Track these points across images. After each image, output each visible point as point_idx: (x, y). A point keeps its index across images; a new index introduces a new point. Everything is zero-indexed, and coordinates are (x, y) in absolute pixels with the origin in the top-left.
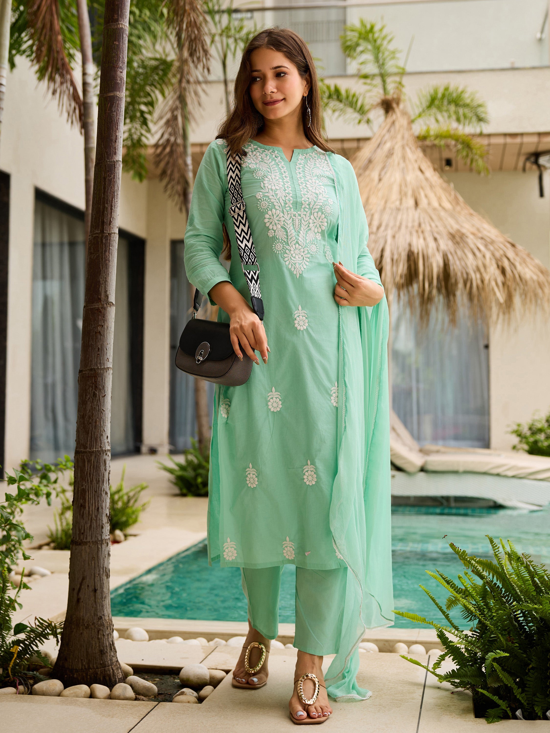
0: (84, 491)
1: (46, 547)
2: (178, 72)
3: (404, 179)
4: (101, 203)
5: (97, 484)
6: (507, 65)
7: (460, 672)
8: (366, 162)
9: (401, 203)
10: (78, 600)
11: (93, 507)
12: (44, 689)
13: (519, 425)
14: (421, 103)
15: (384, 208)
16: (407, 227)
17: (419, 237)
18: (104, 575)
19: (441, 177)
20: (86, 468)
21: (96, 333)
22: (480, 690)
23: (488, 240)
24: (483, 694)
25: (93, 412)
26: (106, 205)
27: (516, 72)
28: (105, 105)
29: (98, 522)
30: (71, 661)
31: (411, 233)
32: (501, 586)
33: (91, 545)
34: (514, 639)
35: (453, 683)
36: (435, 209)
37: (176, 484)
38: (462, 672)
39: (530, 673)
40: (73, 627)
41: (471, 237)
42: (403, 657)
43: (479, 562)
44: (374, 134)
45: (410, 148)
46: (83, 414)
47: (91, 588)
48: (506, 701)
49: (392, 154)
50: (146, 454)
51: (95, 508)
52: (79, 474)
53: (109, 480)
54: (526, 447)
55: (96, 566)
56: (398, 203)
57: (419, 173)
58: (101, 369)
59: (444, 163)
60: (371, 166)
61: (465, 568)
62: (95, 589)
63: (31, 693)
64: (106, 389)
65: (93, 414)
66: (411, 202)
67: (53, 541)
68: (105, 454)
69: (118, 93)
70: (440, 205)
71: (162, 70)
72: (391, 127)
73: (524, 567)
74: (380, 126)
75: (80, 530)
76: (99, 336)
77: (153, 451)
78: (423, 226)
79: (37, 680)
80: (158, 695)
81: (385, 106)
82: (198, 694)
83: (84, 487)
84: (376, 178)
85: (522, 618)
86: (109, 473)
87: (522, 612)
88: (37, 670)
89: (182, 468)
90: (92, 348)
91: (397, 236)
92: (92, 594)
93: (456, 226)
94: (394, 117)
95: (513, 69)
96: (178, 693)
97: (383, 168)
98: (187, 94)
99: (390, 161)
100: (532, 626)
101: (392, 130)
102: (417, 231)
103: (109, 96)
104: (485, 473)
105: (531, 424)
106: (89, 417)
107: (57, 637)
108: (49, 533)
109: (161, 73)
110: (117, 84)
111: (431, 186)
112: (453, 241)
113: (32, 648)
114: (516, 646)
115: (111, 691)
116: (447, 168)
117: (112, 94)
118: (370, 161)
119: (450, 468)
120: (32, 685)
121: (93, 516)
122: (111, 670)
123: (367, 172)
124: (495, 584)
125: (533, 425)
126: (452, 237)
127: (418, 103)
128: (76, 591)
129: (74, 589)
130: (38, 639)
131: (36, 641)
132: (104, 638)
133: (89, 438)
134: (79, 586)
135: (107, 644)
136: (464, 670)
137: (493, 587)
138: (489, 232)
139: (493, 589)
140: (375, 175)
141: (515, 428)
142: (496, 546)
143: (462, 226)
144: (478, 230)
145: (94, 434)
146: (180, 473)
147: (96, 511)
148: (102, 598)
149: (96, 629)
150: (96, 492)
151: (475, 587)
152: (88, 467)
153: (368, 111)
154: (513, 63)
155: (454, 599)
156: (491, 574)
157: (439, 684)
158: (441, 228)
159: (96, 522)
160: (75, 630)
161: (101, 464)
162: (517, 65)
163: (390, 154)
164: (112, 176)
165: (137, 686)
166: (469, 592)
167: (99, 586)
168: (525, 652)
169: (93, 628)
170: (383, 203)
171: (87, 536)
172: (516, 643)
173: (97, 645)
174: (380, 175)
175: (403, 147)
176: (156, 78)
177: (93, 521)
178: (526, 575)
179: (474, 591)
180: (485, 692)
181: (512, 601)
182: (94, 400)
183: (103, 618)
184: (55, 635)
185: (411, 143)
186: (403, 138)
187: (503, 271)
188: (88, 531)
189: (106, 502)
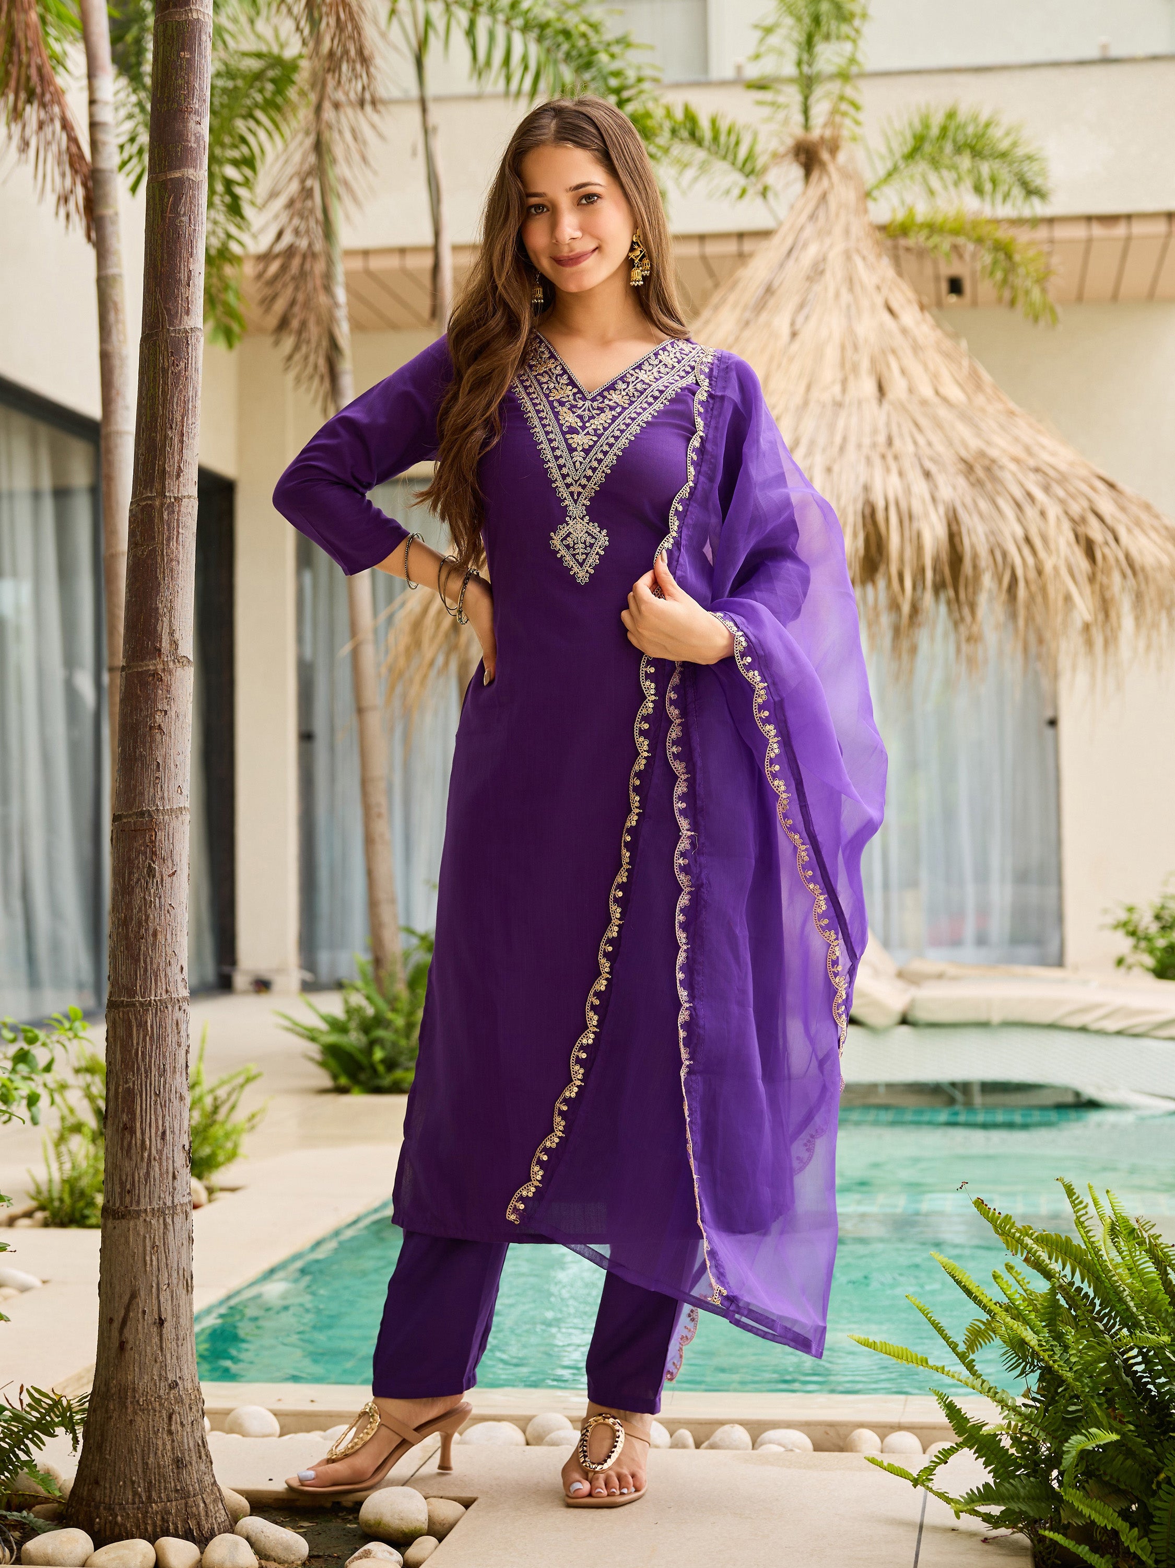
0: (130, 1094)
1: (25, 1222)
2: (313, 86)
3: (851, 331)
4: (156, 427)
5: (160, 1076)
6: (1093, 52)
7: (1002, 1489)
8: (761, 291)
9: (844, 390)
10: (122, 1346)
11: (153, 1131)
12: (50, 1551)
13: (1130, 910)
14: (891, 151)
15: (806, 403)
16: (859, 446)
17: (888, 470)
18: (181, 1286)
19: (938, 324)
20: (135, 1042)
21: (151, 728)
22: (1047, 1533)
23: (1052, 473)
24: (1054, 1543)
25: (149, 911)
26: (169, 433)
27: (1114, 69)
28: (162, 199)
29: (165, 1164)
30: (107, 1485)
31: (868, 460)
32: (1092, 1295)
33: (148, 1219)
34: (1123, 1416)
35: (987, 1518)
36: (924, 403)
37: (323, 1064)
38: (1008, 1490)
39: (1161, 1492)
40: (112, 1407)
41: (1012, 466)
42: (872, 1461)
43: (1042, 1240)
44: (780, 224)
45: (864, 258)
46: (125, 916)
47: (150, 1318)
48: (1108, 1556)
49: (822, 272)
50: (245, 992)
51: (156, 1133)
52: (118, 1056)
53: (187, 1066)
54: (1150, 961)
55: (163, 1265)
56: (837, 389)
57: (886, 316)
58: (164, 812)
59: (944, 286)
60: (772, 302)
61: (1009, 1253)
62: (160, 1318)
63: (18, 1561)
64: (176, 858)
65: (147, 917)
66: (869, 387)
67: (42, 1208)
68: (177, 1008)
69: (191, 171)
70: (937, 393)
71: (273, 81)
72: (817, 207)
73: (1146, 1251)
74: (792, 207)
75: (122, 1184)
76: (158, 737)
77: (262, 985)
78: (897, 442)
79: (30, 1532)
80: (309, 1560)
81: (803, 157)
82: (403, 1555)
83: (131, 1084)
84: (785, 331)
85: (1142, 1367)
86: (187, 1052)
87: (1140, 1353)
88: (29, 1508)
89: (337, 1026)
90: (142, 764)
91: (836, 468)
92: (155, 1330)
93: (975, 443)
94: (825, 183)
95: (1106, 61)
96: (356, 1554)
97: (801, 306)
98: (336, 136)
99: (817, 288)
100: (1164, 1385)
101: (821, 214)
102: (883, 457)
103: (171, 179)
104: (1052, 1026)
105: (1159, 905)
106: (140, 924)
107: (73, 1432)
108: (32, 1189)
109: (270, 87)
110: (187, 150)
111: (916, 348)
112: (967, 478)
113: (17, 1456)
114: (1130, 1431)
115: (202, 1553)
116: (953, 299)
117: (177, 175)
118: (769, 290)
119: (971, 1016)
120: (20, 1543)
121: (154, 1152)
122: (202, 1505)
123: (764, 317)
124: (1079, 1289)
125: (1163, 908)
126: (969, 468)
127: (883, 150)
128: (116, 1325)
129: (111, 1321)
130: (30, 1436)
131: (27, 1441)
132: (183, 1431)
133: (140, 972)
134: (122, 1312)
135: (191, 1445)
136: (1012, 1485)
137: (1074, 1297)
138: (1053, 454)
139: (1074, 1300)
140: (782, 324)
141: (1123, 916)
142: (1081, 1202)
143: (988, 443)
144: (1028, 450)
145: (151, 963)
146: (333, 1039)
147: (159, 1138)
148: (178, 1339)
149: (164, 1412)
150: (157, 1095)
151: (1030, 1300)
152: (138, 1038)
153: (765, 169)
154: (1104, 47)
155: (983, 1327)
156: (1068, 1268)
157: (952, 1522)
158: (940, 448)
159: (160, 1164)
160: (115, 1415)
161: (169, 1030)
162: (1114, 52)
163: (817, 272)
164: (182, 365)
165: (263, 1539)
166: (1017, 1309)
167: (169, 1311)
168: (1151, 1444)
169: (158, 1408)
170: (802, 389)
171: (139, 1196)
172: (1129, 1422)
173: (169, 1447)
174: (793, 324)
175: (848, 256)
176: (259, 98)
177: (153, 1162)
178: (1150, 1267)
179: (1031, 1308)
180: (1058, 1537)
181: (1117, 1327)
182: (150, 885)
183: (181, 1386)
184: (70, 1427)
185: (867, 247)
186: (847, 232)
187: (1089, 549)
188: (142, 1187)
189: (181, 1120)
